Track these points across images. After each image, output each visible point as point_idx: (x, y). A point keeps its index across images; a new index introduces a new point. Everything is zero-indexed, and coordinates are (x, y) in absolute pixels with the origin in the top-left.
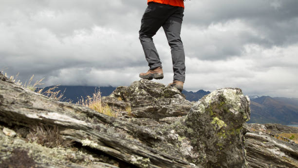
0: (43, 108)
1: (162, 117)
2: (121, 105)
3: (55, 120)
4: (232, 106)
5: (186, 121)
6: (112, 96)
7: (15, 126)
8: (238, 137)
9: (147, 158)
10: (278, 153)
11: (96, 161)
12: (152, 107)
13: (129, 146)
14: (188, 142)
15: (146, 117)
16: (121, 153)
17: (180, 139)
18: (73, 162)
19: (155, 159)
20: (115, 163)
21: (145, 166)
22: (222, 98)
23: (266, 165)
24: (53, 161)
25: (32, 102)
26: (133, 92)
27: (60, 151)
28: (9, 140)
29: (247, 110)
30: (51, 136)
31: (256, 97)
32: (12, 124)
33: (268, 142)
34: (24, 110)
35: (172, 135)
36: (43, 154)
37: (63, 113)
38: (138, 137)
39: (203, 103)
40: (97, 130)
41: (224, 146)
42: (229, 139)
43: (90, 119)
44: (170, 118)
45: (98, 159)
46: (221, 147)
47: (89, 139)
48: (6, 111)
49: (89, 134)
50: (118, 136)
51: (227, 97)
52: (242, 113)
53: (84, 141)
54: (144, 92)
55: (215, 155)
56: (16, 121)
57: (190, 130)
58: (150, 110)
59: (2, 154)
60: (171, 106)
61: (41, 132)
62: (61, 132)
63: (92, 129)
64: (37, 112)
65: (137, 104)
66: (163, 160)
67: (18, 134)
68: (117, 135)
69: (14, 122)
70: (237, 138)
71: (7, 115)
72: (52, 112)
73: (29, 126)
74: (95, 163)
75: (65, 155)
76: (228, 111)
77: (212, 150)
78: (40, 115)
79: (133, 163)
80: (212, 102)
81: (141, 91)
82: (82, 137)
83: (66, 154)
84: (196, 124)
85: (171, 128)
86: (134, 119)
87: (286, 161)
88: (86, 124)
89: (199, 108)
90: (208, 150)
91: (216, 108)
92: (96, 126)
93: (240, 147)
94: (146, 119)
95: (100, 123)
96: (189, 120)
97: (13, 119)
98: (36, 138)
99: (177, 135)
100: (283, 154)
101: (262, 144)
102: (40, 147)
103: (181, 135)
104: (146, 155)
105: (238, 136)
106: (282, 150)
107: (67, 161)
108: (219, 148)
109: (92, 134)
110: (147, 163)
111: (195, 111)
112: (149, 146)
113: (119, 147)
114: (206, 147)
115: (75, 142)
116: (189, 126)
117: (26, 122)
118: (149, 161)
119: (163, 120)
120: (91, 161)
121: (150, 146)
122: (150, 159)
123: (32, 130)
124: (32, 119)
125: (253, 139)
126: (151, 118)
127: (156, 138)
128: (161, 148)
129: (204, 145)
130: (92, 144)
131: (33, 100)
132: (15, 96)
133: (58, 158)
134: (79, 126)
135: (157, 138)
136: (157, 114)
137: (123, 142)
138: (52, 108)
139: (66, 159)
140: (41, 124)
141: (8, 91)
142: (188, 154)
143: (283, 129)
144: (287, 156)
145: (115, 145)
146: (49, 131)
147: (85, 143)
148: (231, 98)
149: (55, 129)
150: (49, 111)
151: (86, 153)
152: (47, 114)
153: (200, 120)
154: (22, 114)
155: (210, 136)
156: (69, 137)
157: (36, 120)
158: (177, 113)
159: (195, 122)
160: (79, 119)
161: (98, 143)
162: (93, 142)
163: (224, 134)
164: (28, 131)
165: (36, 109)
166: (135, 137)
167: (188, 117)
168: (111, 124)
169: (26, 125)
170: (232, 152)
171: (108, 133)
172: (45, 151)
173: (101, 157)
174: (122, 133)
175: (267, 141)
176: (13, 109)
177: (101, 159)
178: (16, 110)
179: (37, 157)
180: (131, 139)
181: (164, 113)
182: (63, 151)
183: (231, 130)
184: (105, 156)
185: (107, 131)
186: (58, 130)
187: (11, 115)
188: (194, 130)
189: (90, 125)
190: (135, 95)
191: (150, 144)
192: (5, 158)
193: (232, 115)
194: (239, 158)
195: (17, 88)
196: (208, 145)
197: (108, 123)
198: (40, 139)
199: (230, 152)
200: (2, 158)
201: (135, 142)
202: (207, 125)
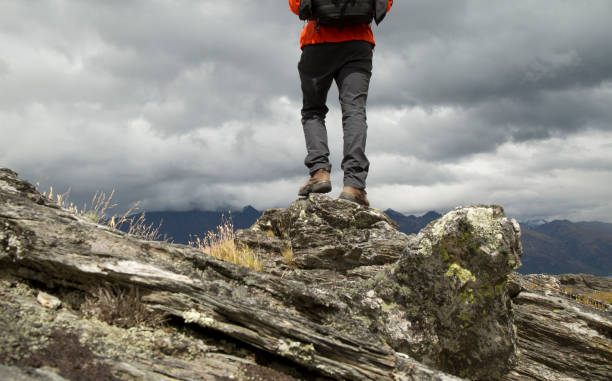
0: (109, 252)
1: (352, 266)
2: (274, 246)
3: (131, 275)
4: (486, 240)
5: (396, 272)
6: (255, 228)
7: (61, 290)
8: (500, 301)
9: (309, 343)
10: (583, 331)
11: (211, 352)
12: (332, 247)
13: (274, 321)
14: (402, 313)
15: (322, 268)
16: (260, 335)
17: (386, 308)
18: (168, 354)
19: (324, 345)
20: (249, 354)
21: (305, 358)
22: (464, 226)
23: (561, 354)
24: (128, 352)
25: (90, 242)
26: (295, 219)
27: (143, 333)
28: (46, 314)
29: (514, 247)
30: (124, 304)
31: (541, 223)
32: (55, 284)
33: (564, 311)
34: (73, 258)
35: (370, 300)
36: (109, 340)
37: (147, 262)
38: (294, 304)
39: (428, 237)
40: (212, 293)
41: (472, 319)
42: (482, 306)
43: (199, 272)
44: (368, 268)
45: (214, 348)
46: (467, 321)
47: (197, 309)
48: (42, 261)
49: (197, 299)
50: (255, 303)
51: (475, 224)
52: (505, 254)
53: (188, 313)
54: (317, 218)
55: (454, 338)
56: (61, 279)
57: (405, 290)
58: (328, 254)
59: (30, 341)
60: (369, 243)
61: (106, 298)
62: (144, 298)
63: (203, 291)
64: (99, 261)
65: (304, 243)
66: (340, 347)
67: (65, 304)
68: (252, 301)
69: (58, 282)
70: (497, 304)
71: (44, 268)
72: (126, 259)
73: (85, 287)
74: (209, 354)
75: (151, 341)
76: (478, 251)
77: (448, 328)
78: (103, 265)
79: (283, 354)
80: (445, 233)
81: (311, 216)
82: (183, 307)
83: (153, 339)
84: (416, 278)
85: (367, 287)
86: (299, 272)
87: (601, 347)
88: (190, 281)
89: (420, 246)
90: (440, 329)
91: (454, 246)
92: (211, 286)
93: (503, 320)
94: (322, 272)
95: (220, 278)
96: (401, 270)
97: (56, 275)
98: (98, 309)
99: (380, 301)
100: (594, 333)
101: (551, 314)
102: (105, 327)
103: (387, 300)
104: (306, 337)
105: (499, 298)
106: (592, 324)
107: (156, 352)
108: (463, 323)
109: (202, 299)
110: (308, 353)
111: (414, 252)
112: (315, 321)
113: (256, 325)
114: (438, 322)
115: (172, 316)
116: (402, 282)
117: (80, 280)
118: (313, 348)
119: (354, 271)
120: (202, 351)
121: (318, 320)
122: (315, 346)
123: (91, 296)
124: (89, 274)
125: (533, 306)
126: (331, 269)
127: (328, 305)
128: (339, 325)
129: (432, 319)
130: (203, 319)
131: (92, 238)
132: (57, 232)
133: (139, 346)
134: (177, 286)
135: (331, 305)
136: (343, 261)
137: (263, 314)
138: (127, 252)
139: (154, 350)
140: (107, 283)
141: (44, 223)
142: (401, 336)
143: (596, 284)
144: (602, 337)
145: (246, 319)
146: (122, 296)
147: (190, 317)
148: (482, 225)
149: (132, 291)
150: (121, 259)
151: (191, 337)
152: (116, 264)
153: (423, 269)
154: (70, 264)
155: (443, 300)
156: (158, 306)
157: (96, 276)
158: (381, 257)
159: (415, 273)
160: (179, 273)
161: (215, 317)
162: (204, 315)
163: (472, 296)
164: (84, 297)
165: (95, 255)
166: (287, 305)
167: (400, 264)
168: (240, 281)
169: (80, 286)
170: (489, 330)
171: (234, 297)
172: (113, 335)
173: (222, 345)
174: (262, 296)
175: (562, 308)
176: (54, 257)
177: (222, 348)
178: (59, 259)
179: (97, 345)
180: (280, 308)
181: (356, 258)
182: (148, 334)
183: (485, 288)
184: (228, 342)
185: (233, 293)
186: (137, 294)
187: (52, 267)
188: (413, 290)
189: (198, 282)
190: (300, 226)
191: (316, 318)
192: (35, 347)
193: (485, 257)
194: (503, 343)
195: (64, 216)
196: (441, 317)
197: (234, 278)
198: (104, 312)
199: (485, 331)
200: (30, 349)
201: (286, 314)
202: (438, 280)
